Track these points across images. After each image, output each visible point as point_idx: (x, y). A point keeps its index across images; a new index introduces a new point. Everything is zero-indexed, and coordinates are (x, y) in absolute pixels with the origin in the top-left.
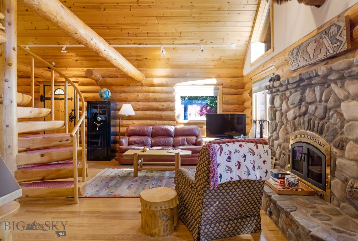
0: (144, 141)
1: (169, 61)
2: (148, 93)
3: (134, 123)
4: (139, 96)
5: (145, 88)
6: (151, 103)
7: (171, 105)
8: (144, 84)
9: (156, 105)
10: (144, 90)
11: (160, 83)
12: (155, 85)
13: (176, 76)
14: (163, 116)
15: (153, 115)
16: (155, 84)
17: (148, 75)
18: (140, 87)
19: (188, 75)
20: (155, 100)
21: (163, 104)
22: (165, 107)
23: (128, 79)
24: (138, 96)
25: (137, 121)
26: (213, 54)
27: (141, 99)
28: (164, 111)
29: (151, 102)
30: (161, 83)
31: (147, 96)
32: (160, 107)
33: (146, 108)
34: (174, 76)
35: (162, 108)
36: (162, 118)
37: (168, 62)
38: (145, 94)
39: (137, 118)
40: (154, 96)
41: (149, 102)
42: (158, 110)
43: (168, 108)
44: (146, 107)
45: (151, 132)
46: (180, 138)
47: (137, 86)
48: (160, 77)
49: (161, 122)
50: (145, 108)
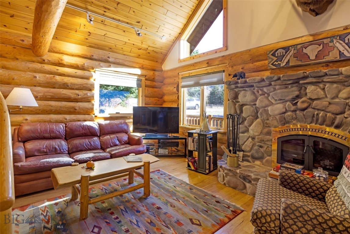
0: (57, 147)
1: (90, 36)
2: (53, 76)
3: (26, 120)
4: (38, 78)
5: (47, 67)
6: (59, 90)
7: (88, 94)
8: (46, 61)
9: (67, 93)
10: (45, 69)
11: (73, 64)
12: (65, 65)
13: (96, 58)
14: (77, 108)
15: (61, 107)
16: (65, 63)
17: (54, 49)
18: (39, 64)
19: (110, 60)
20: (65, 86)
21: (77, 92)
22: (80, 97)
23: (15, 48)
24: (35, 77)
25: (30, 115)
26: (143, 42)
27: (41, 82)
28: (78, 102)
29: (58, 88)
30: (75, 64)
31: (51, 78)
32: (73, 96)
33: (50, 97)
34: (94, 57)
35: (77, 97)
36: (75, 112)
37: (87, 38)
38: (48, 75)
39: (32, 111)
40: (63, 80)
41: (54, 88)
42: (69, 100)
43: (85, 98)
44: (50, 95)
45: (65, 132)
46: (108, 137)
47: (34, 62)
48: (73, 55)
49: (73, 117)
50: (47, 97)
